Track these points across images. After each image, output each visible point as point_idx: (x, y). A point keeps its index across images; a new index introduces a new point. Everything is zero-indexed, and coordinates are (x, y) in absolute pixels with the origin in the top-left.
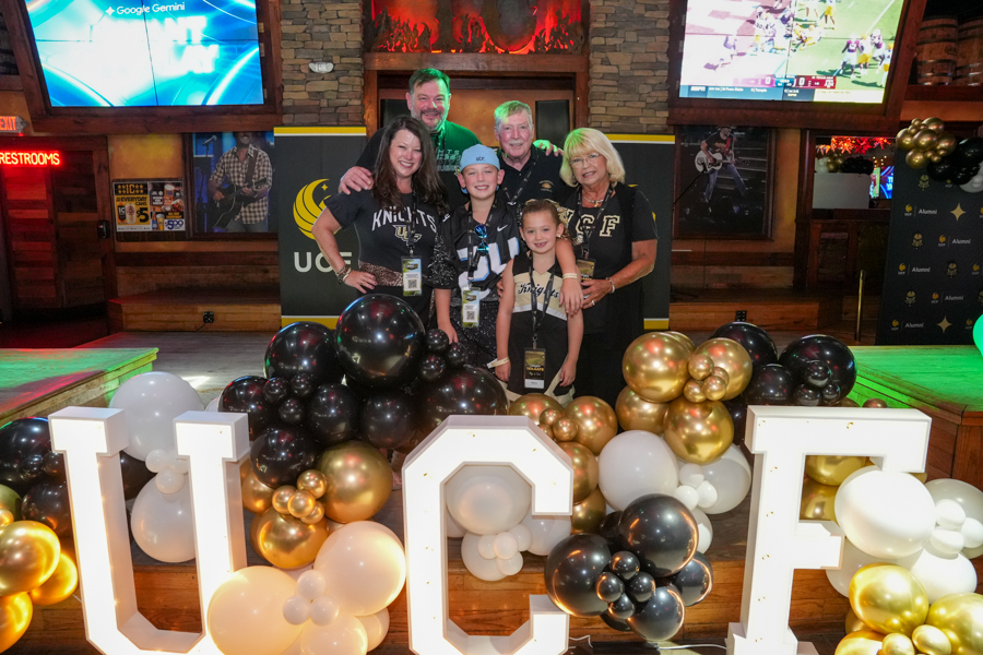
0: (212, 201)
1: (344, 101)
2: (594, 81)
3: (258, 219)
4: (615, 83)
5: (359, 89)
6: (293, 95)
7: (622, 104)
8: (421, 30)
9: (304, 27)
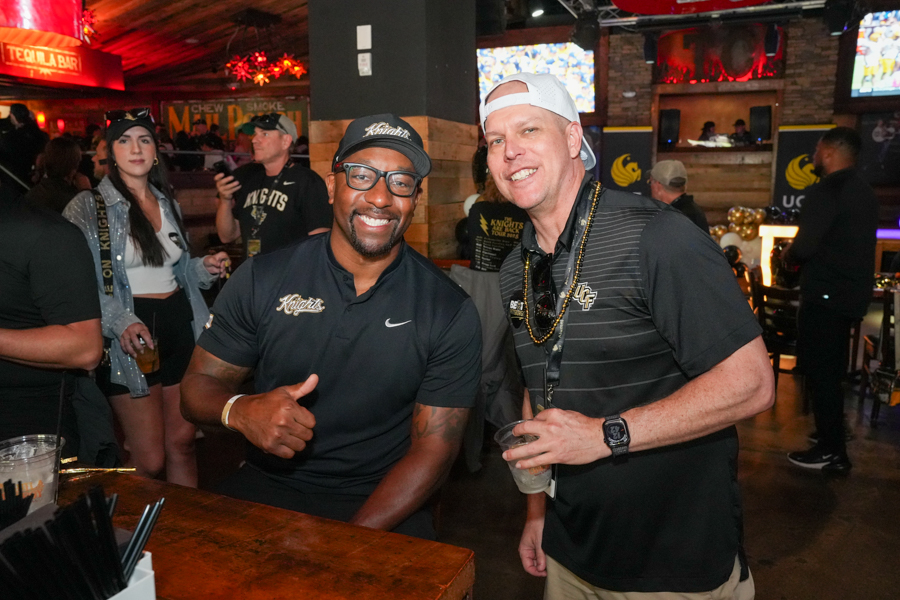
1: (640, 113)
2: (786, 96)
4: (799, 95)
5: (649, 105)
6: (614, 110)
7: (803, 107)
8: (685, 70)
9: (619, 74)
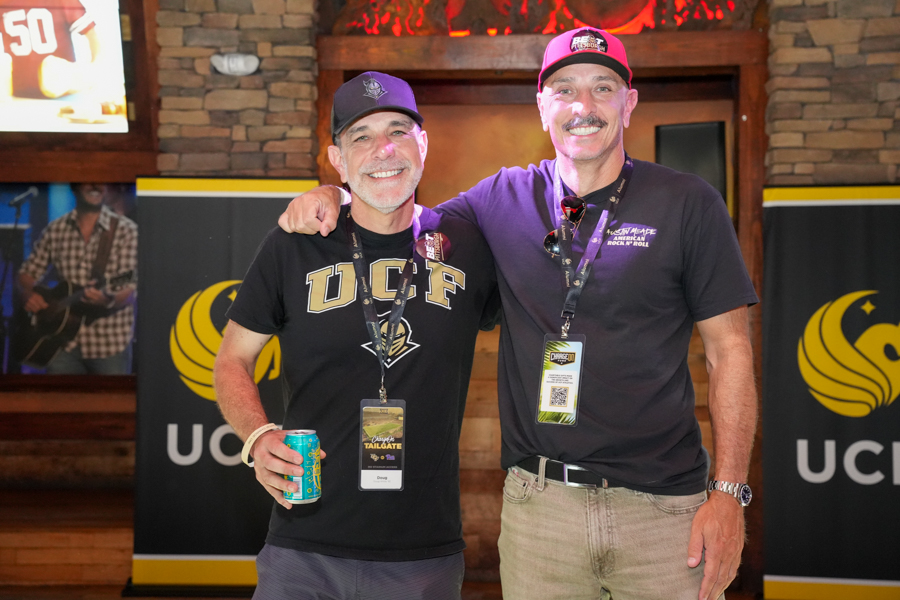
0: (21, 315)
1: (276, 131)
2: (778, 82)
3: (113, 349)
4: (823, 82)
5: (307, 107)
6: (177, 118)
7: (838, 124)
